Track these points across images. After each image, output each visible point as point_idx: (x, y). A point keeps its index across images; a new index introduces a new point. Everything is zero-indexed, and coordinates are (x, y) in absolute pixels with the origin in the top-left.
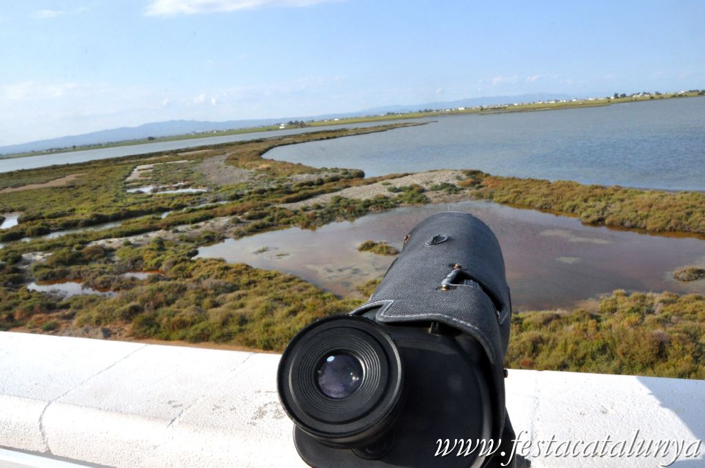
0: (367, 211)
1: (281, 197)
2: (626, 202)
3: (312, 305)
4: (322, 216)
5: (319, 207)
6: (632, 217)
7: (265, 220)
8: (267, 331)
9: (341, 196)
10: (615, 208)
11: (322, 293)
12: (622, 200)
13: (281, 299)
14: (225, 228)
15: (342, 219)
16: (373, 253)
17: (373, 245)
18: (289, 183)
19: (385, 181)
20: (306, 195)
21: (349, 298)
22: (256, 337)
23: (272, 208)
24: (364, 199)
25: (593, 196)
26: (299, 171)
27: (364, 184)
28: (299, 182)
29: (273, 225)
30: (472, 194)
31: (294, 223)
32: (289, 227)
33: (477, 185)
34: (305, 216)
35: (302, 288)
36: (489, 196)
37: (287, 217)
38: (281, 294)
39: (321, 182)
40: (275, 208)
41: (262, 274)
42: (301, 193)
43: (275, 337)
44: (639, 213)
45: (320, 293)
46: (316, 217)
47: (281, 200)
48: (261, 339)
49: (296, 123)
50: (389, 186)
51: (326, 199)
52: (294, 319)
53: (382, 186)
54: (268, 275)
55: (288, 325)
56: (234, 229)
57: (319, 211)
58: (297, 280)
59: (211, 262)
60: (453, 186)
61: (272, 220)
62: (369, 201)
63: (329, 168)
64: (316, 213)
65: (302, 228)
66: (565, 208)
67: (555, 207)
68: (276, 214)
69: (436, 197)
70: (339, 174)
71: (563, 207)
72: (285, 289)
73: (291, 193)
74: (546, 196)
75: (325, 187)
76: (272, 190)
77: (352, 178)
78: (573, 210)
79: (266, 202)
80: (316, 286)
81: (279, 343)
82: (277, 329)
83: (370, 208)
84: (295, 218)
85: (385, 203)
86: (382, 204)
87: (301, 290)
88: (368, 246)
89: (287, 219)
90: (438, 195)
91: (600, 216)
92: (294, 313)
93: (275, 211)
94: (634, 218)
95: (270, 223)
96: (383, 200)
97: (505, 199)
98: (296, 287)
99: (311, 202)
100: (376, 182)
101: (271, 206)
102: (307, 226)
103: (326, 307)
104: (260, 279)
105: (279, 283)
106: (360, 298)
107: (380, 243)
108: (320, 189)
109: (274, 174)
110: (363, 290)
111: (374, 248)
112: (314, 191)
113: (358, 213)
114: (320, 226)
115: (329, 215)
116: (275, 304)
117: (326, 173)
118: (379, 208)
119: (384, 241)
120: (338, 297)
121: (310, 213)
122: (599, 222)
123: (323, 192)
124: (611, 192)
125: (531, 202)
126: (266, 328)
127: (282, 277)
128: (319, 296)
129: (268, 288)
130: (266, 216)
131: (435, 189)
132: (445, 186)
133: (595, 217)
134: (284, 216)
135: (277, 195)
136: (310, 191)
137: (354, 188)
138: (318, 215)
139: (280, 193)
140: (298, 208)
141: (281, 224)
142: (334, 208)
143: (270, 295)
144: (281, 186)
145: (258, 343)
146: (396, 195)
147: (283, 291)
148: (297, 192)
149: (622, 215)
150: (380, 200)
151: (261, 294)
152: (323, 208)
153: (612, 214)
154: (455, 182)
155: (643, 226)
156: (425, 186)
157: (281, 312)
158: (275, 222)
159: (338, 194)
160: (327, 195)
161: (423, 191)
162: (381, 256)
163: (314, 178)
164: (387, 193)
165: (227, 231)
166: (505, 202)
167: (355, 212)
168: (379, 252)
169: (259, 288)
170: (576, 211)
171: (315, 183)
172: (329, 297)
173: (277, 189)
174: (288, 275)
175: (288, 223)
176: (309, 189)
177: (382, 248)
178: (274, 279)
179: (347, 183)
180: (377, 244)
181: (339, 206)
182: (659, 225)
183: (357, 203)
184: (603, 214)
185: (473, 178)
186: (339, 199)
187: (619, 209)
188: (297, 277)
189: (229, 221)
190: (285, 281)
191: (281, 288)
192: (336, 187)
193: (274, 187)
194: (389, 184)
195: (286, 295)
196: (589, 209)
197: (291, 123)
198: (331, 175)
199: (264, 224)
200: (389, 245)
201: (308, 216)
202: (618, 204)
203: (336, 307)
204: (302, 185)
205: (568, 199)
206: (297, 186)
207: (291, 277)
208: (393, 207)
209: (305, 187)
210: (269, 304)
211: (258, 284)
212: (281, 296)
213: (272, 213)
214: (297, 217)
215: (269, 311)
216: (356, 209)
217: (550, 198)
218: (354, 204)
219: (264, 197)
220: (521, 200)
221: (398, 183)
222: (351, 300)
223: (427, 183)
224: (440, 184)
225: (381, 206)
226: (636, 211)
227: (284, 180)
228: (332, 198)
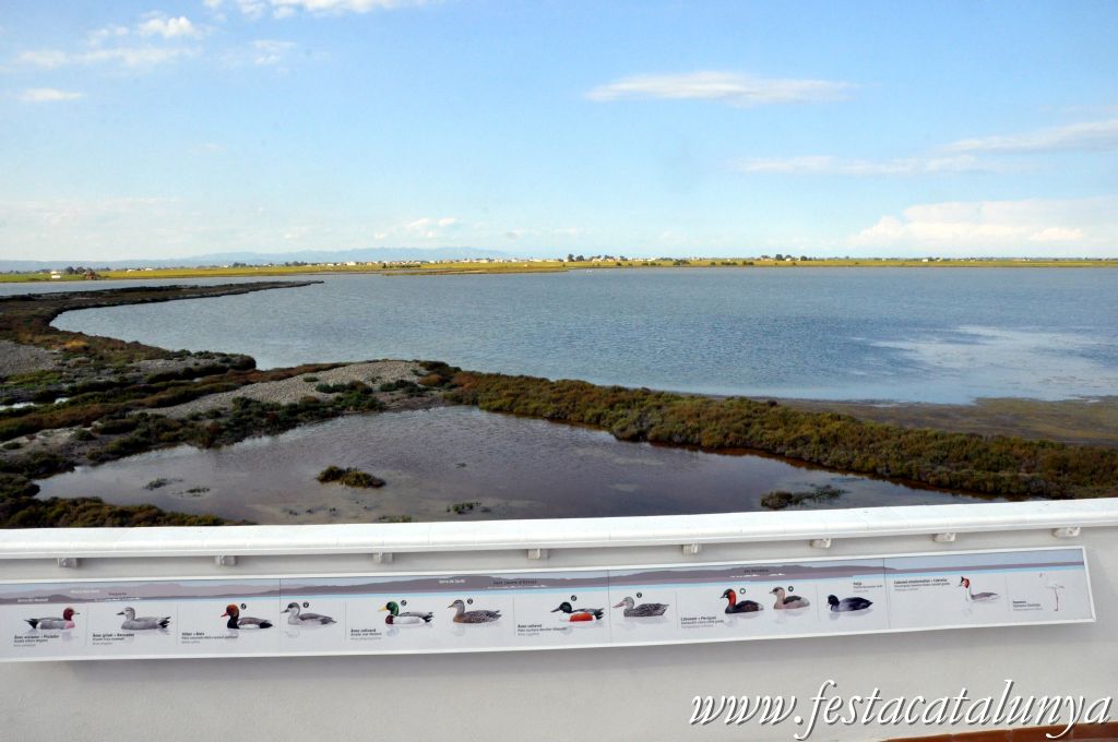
0: (296, 421)
1: (142, 397)
2: (665, 410)
4: (229, 428)
5: (217, 414)
6: (681, 430)
7: (135, 435)
9: (246, 397)
10: (654, 417)
12: (659, 407)
14: (68, 447)
15: (262, 433)
16: (345, 486)
17: (341, 472)
18: (138, 374)
19: (305, 376)
20: (189, 394)
23: (140, 415)
24: (284, 402)
25: (619, 402)
28: (153, 374)
29: (151, 443)
30: (445, 397)
31: (184, 439)
33: (447, 385)
34: (201, 429)
36: (471, 399)
37: (171, 430)
40: (145, 414)
44: (690, 424)
46: (221, 431)
47: (147, 401)
49: (80, 270)
50: (317, 383)
51: (223, 402)
53: (306, 384)
56: (87, 449)
57: (220, 421)
59: (87, 504)
60: (411, 384)
61: (147, 434)
62: (295, 406)
63: (193, 351)
64: (216, 424)
65: (202, 448)
66: (586, 418)
67: (571, 416)
68: (151, 426)
69: (393, 401)
70: (217, 361)
71: (583, 416)
74: (556, 401)
77: (242, 368)
78: (598, 422)
83: (299, 416)
84: (187, 433)
85: (320, 409)
86: (316, 411)
88: (333, 475)
89: (173, 433)
90: (395, 397)
91: (640, 429)
93: (147, 420)
94: (684, 431)
95: (147, 439)
96: (316, 405)
97: (497, 404)
99: (199, 406)
100: (291, 376)
101: (136, 412)
102: (208, 443)
107: (351, 469)
111: (344, 478)
113: (284, 424)
114: (228, 445)
115: (239, 428)
118: (314, 416)
119: (354, 467)
121: (207, 423)
122: (637, 438)
124: (640, 397)
125: (536, 409)
130: (134, 429)
131: (387, 388)
132: (401, 384)
133: (633, 430)
134: (165, 428)
135: (132, 394)
138: (222, 427)
141: (163, 441)
142: (244, 417)
144: (126, 380)
146: (332, 396)
149: (667, 428)
150: (313, 404)
152: (225, 415)
153: (652, 426)
154: (415, 379)
155: (696, 441)
156: (370, 384)
158: (153, 438)
159: (239, 393)
160: (220, 395)
161: (369, 391)
163: (175, 366)
164: (317, 395)
165: (75, 452)
166: (498, 410)
167: (280, 422)
168: (355, 484)
170: (602, 422)
171: (182, 375)
173: (123, 385)
175: (176, 439)
177: (356, 477)
180: (346, 471)
181: (249, 413)
182: (718, 438)
183: (278, 409)
184: (641, 426)
185: (438, 373)
186: (245, 403)
187: (660, 420)
189: (71, 436)
193: (114, 379)
194: (315, 380)
196: (621, 420)
197: (70, 271)
198: (203, 362)
199: (135, 441)
200: (367, 472)
201: (206, 429)
202: (654, 412)
205: (588, 407)
206: (155, 380)
208: (333, 415)
213: (142, 424)
214: (188, 429)
216: (279, 418)
217: (563, 405)
218: (272, 410)
219: (111, 397)
220: (522, 407)
221: (331, 379)
223: (373, 381)
224: (392, 381)
226: (683, 422)
227: (124, 369)
228: (233, 401)
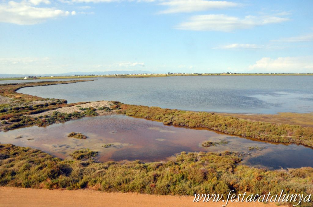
0: (70, 119)
1: (28, 111)
2: (180, 116)
3: (50, 164)
4: (49, 121)
5: (47, 117)
6: (183, 122)
7: (20, 122)
8: (27, 178)
9: (58, 111)
10: (176, 118)
11: (53, 158)
12: (178, 115)
13: (33, 162)
15: (59, 122)
16: (75, 138)
17: (75, 134)
18: (31, 105)
19: (78, 105)
20: (41, 111)
21: (66, 160)
22: (21, 182)
23: (24, 117)
24: (68, 113)
25: (167, 113)
26: (36, 99)
27: (68, 106)
28: (36, 105)
29: (24, 125)
30: (117, 112)
31: (35, 124)
32: (32, 126)
33: (118, 108)
34: (41, 121)
35: (43, 155)
36: (124, 112)
37: (32, 121)
38: (32, 159)
39: (47, 105)
40: (25, 116)
41: (21, 149)
42: (38, 110)
43: (32, 181)
44: (186, 120)
45: (52, 158)
46: (46, 121)
47: (28, 113)
48: (24, 182)
49: (32, 77)
50: (80, 107)
51: (51, 113)
52: (41, 171)
53: (77, 108)
54: (24, 150)
55: (38, 174)
56: (4, 127)
57: (47, 118)
58: (40, 152)
60: (108, 108)
61: (24, 122)
62: (71, 114)
63: (50, 98)
64: (46, 119)
65: (39, 126)
66: (156, 118)
67: (152, 118)
68: (26, 120)
69: (101, 113)
70: (56, 101)
71: (155, 117)
72: (34, 156)
73: (33, 109)
74: (148, 113)
75: (49, 107)
76: (23, 108)
77: (61, 103)
78: (160, 119)
79: (21, 113)
80: (50, 154)
81: (34, 184)
82: (33, 177)
83: (71, 117)
84: (36, 122)
85: (78, 115)
86: (77, 116)
87: (43, 157)
88: (73, 135)
89: (32, 122)
90: (102, 112)
91: (171, 121)
92: (41, 168)
93: (25, 118)
94: (184, 122)
95: (23, 124)
96: (77, 114)
97: (131, 114)
98: (40, 155)
99: (43, 114)
100: (73, 105)
101: (23, 116)
102: (42, 125)
103: (57, 165)
104: (20, 152)
105: (30, 153)
106: (72, 159)
107: (78, 133)
108: (47, 108)
109: (23, 100)
110: (73, 156)
111: (76, 136)
112: (44, 109)
113: (66, 119)
114: (48, 125)
115: (52, 120)
116: (31, 164)
117: (49, 101)
118: (76, 117)
119: (80, 133)
120: (62, 160)
121: (43, 119)
122: (170, 124)
123: (48, 110)
124: (174, 112)
125: (142, 115)
126: (27, 177)
127: (32, 150)
128: (52, 159)
129: (25, 156)
130: (21, 121)
131: (101, 109)
132: (105, 108)
133: (169, 122)
134: (30, 120)
135: (26, 111)
136: (42, 109)
137: (63, 108)
138: (47, 120)
139: (27, 109)
140: (37, 117)
141: (28, 124)
142: (55, 117)
143: (27, 160)
144: (27, 106)
145: (22, 184)
146: (83, 111)
147: (34, 157)
148: (36, 109)
149: (179, 121)
150: (76, 114)
151: (22, 159)
152: (49, 117)
153: (175, 120)
154: (109, 106)
155: (187, 125)
156: (96, 108)
157: (34, 168)
158: (25, 124)
159: (56, 110)
160: (51, 111)
161: (95, 110)
162: (79, 139)
163: (43, 103)
164: (79, 111)
166: (131, 115)
167: (65, 119)
168: (78, 138)
169: (20, 156)
170: (161, 119)
171: (44, 105)
172: (57, 159)
173: (26, 108)
174: (35, 149)
175: (32, 124)
176: (42, 108)
177: (79, 136)
178: (28, 151)
179: (60, 106)
180: (77, 134)
181: (57, 116)
182: (194, 125)
183: (66, 115)
184: (172, 120)
185: (117, 105)
186: (57, 113)
187: (178, 118)
188: (39, 150)
189: (1, 122)
190: (33, 153)
191: (32, 156)
192: (55, 107)
193: (24, 106)
195: (35, 160)
196: (166, 119)
197: (30, 77)
198: (51, 102)
199: (20, 124)
200: (83, 134)
201: (42, 121)
202: (177, 116)
203: (62, 164)
204: (38, 106)
205: (157, 115)
206: (35, 106)
207: (37, 150)
208: (82, 117)
209: (39, 107)
210: (28, 164)
211: (19, 154)
212: (33, 160)
213: (24, 119)
214: (37, 121)
215: (28, 168)
216: (65, 118)
217: (149, 114)
218: (64, 115)
219: (19, 111)
220: (138, 115)
221: (84, 106)
222: (68, 160)
223: (97, 107)
224: (102, 107)
225: (77, 117)
226: (184, 119)
227: (28, 103)
228: (53, 113)
